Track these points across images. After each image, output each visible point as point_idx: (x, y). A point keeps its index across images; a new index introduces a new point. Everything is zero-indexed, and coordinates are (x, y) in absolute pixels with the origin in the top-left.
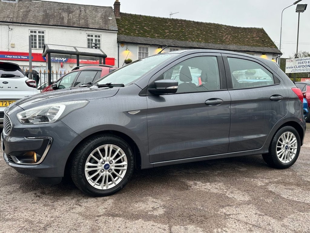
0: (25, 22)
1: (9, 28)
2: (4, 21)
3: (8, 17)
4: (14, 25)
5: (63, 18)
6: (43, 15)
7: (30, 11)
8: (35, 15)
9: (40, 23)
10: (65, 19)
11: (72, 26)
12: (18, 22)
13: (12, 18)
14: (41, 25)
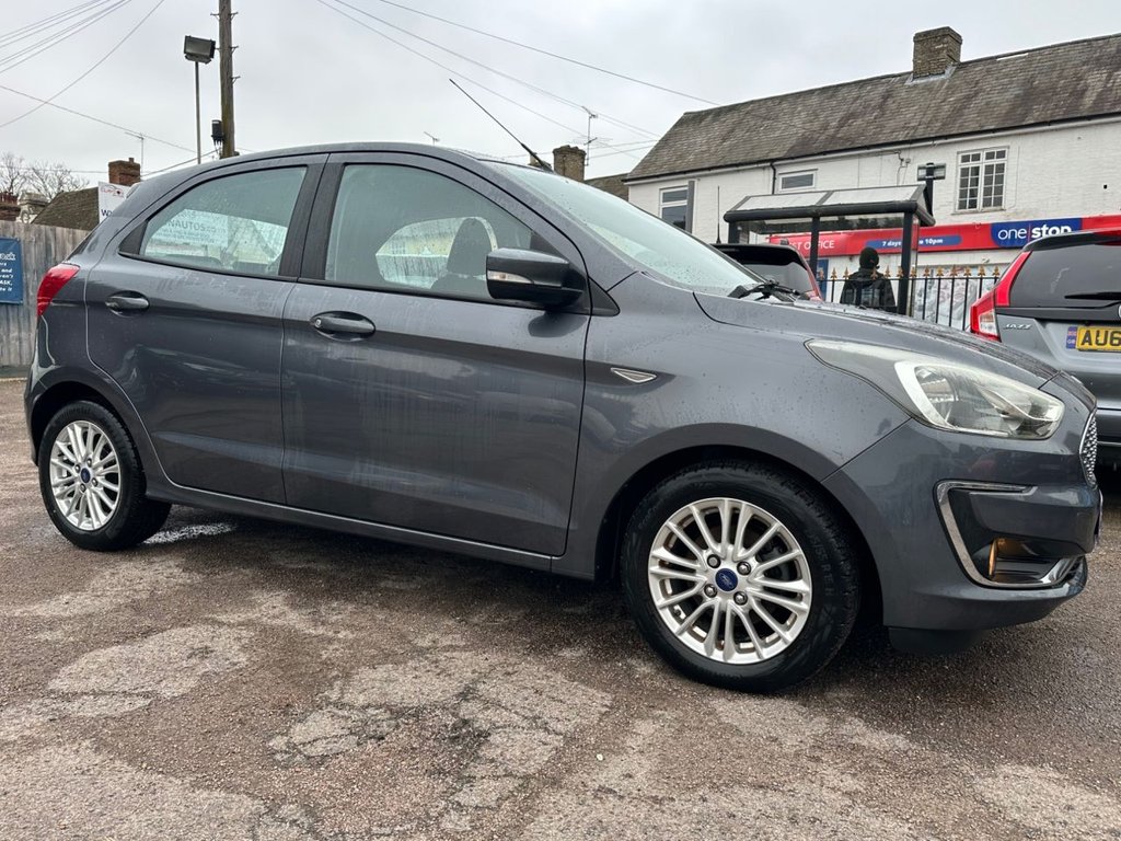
0: (947, 133)
1: (902, 160)
2: (891, 141)
3: (905, 128)
4: (914, 148)
5: (1084, 91)
6: (1017, 96)
7: (976, 94)
8: (987, 104)
9: (992, 127)
10: (1088, 93)
11: (1106, 111)
12: (927, 136)
13: (914, 127)
14: (993, 131)
